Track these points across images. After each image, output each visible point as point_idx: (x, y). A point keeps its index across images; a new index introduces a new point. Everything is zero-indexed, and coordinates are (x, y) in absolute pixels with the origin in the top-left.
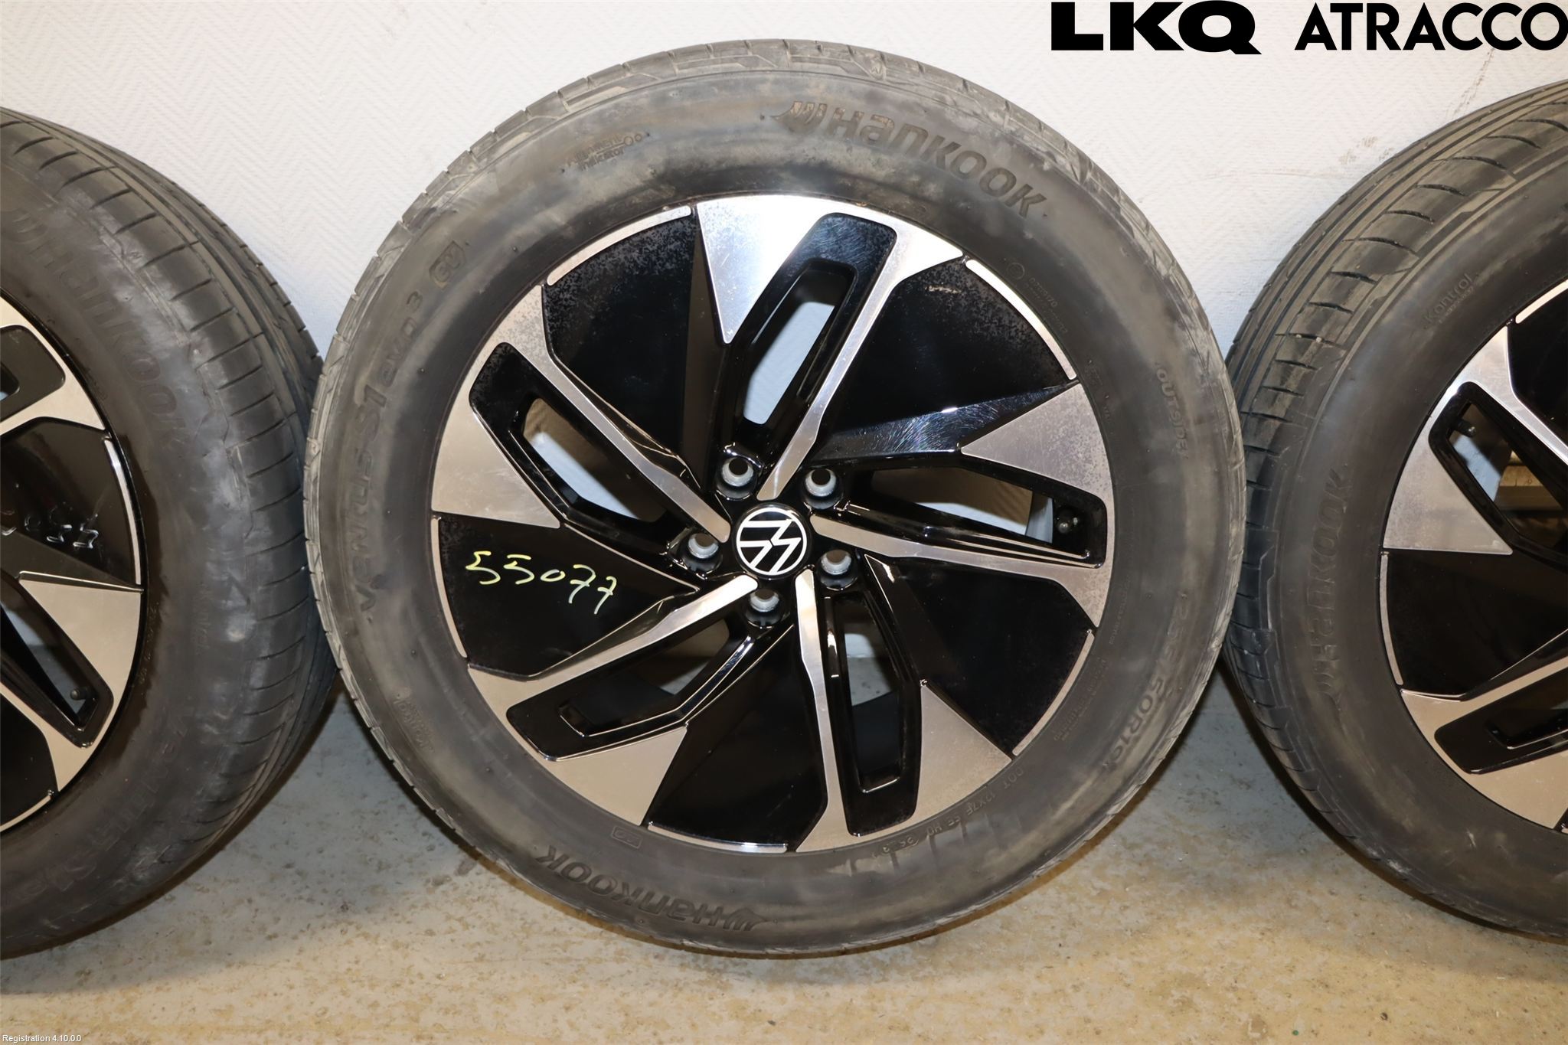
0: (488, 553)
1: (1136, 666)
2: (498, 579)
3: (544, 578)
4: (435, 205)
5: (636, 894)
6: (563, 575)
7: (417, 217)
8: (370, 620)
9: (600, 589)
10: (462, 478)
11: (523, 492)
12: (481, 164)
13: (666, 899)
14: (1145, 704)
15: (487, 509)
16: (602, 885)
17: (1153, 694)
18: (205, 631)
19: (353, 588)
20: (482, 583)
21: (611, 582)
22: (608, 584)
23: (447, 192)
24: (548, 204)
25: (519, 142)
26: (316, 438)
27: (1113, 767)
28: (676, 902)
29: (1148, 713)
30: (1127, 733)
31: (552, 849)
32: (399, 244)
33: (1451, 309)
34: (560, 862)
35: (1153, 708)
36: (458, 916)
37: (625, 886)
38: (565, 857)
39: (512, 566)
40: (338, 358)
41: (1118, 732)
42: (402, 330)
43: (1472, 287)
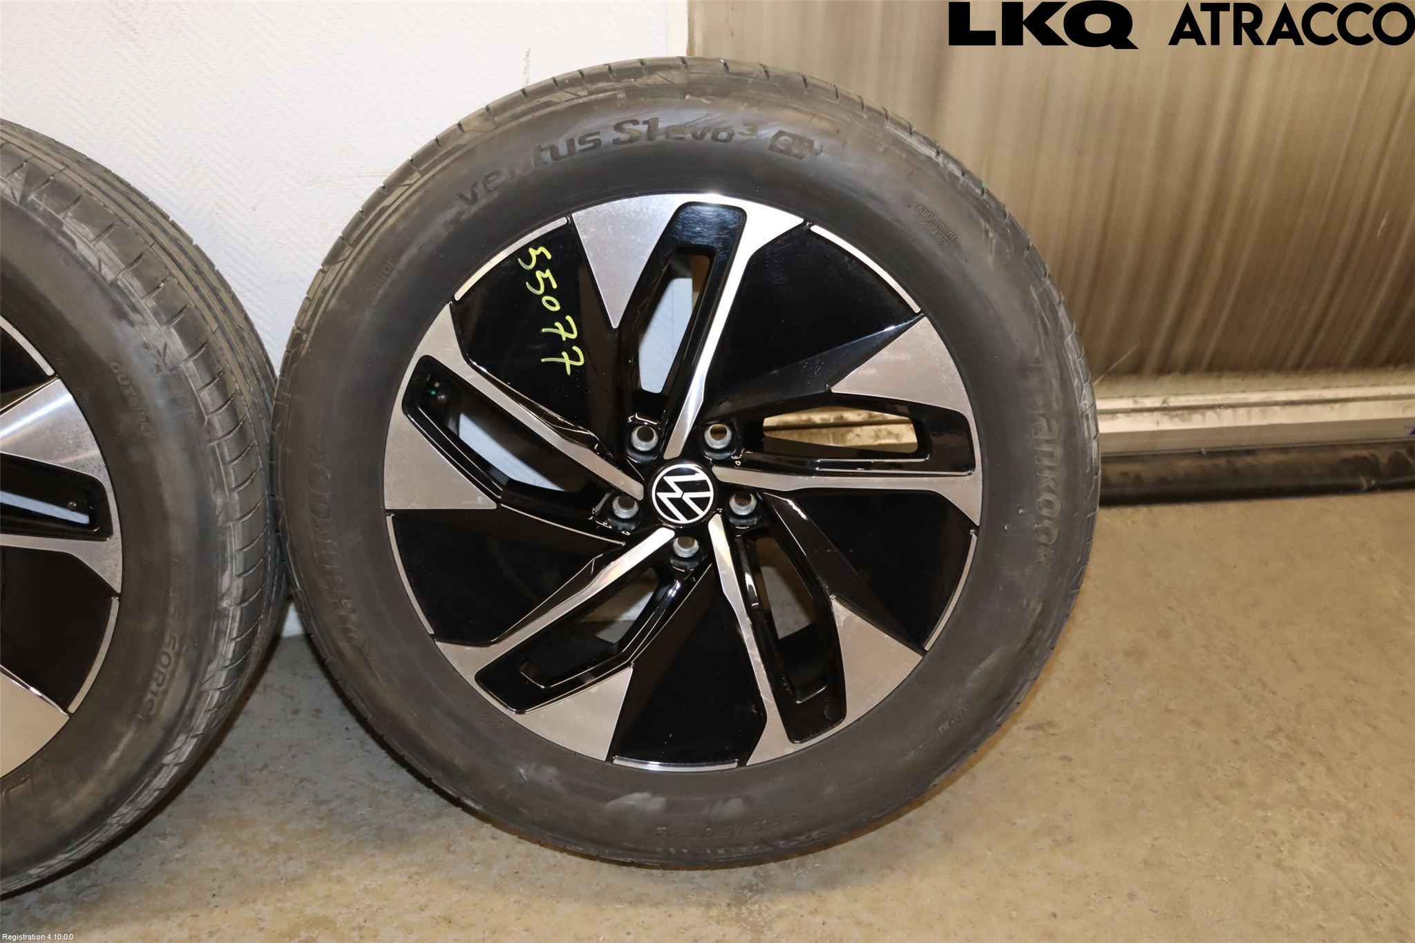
1: (149, 626)
14: (164, 660)
17: (169, 650)
27: (149, 720)
29: (170, 668)
30: (154, 687)
33: (381, 292)
35: (172, 663)
41: (146, 687)
43: (395, 272)
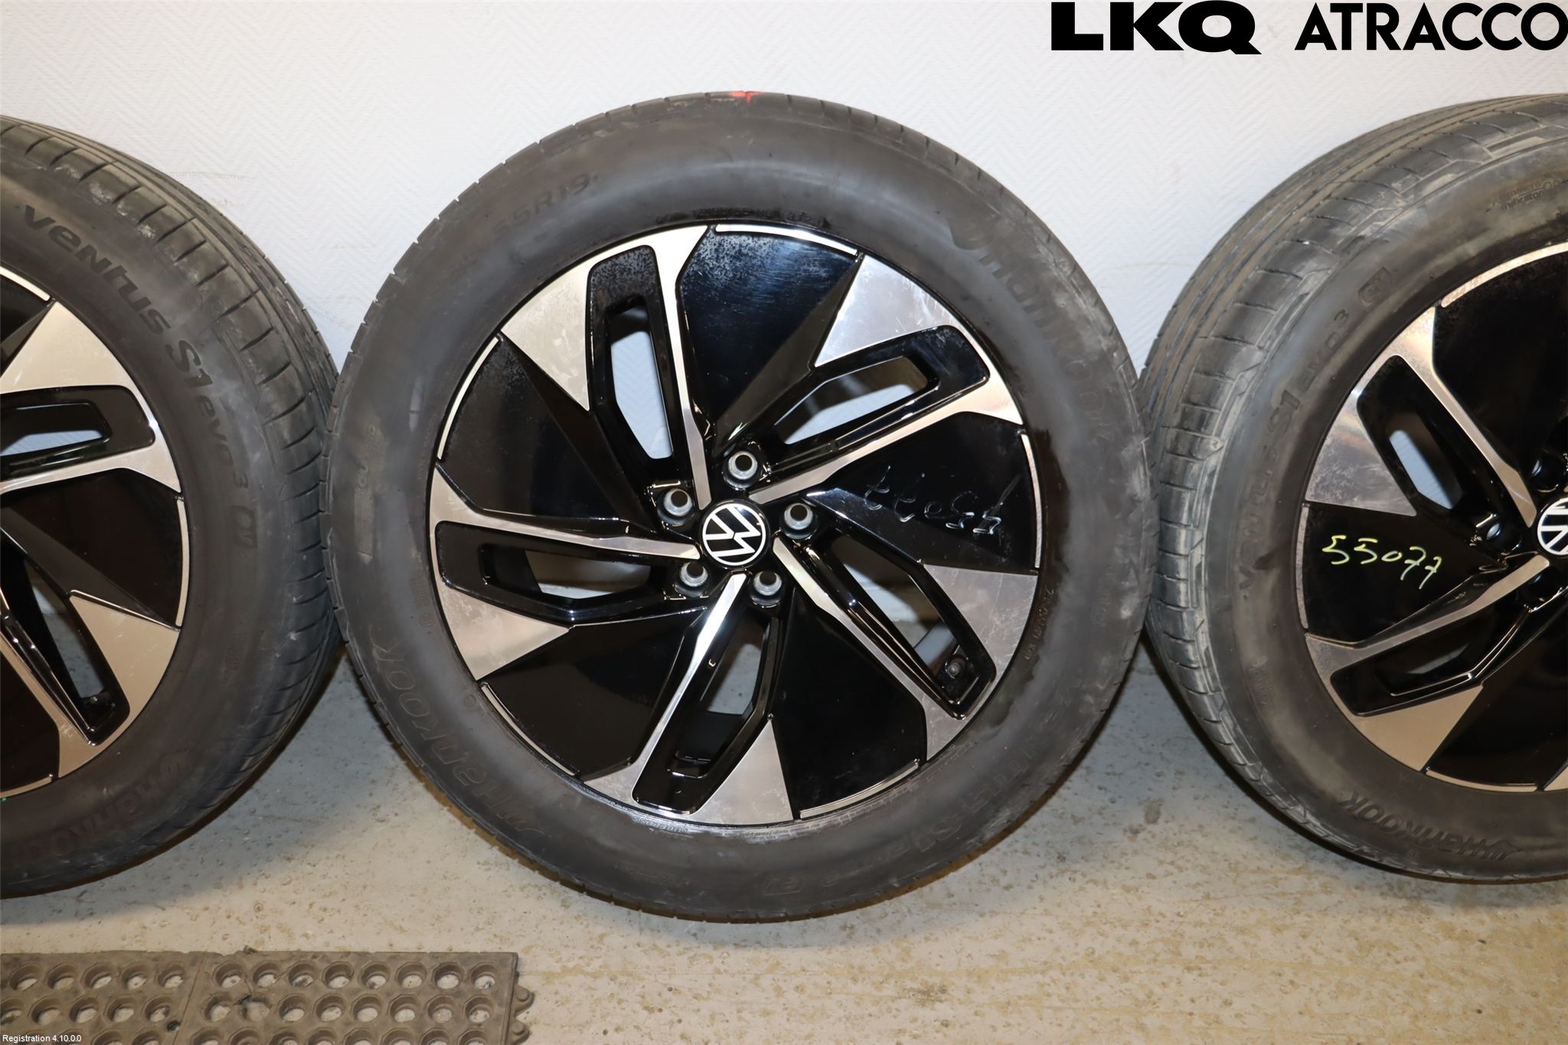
0: (1343, 537)
2: (1347, 559)
3: (1385, 558)
4: (1362, 233)
5: (1416, 831)
6: (1400, 555)
7: (1342, 243)
8: (1245, 597)
9: (1427, 568)
10: (1338, 473)
11: (1390, 484)
12: (1408, 199)
13: (1441, 834)
15: (1356, 499)
16: (1390, 824)
18: (1105, 610)
19: (1236, 569)
20: (1333, 563)
21: (1437, 561)
22: (1434, 563)
23: (1375, 223)
24: (1470, 237)
25: (1446, 182)
26: (1218, 435)
28: (1449, 836)
31: (1356, 795)
32: (1324, 266)
34: (1360, 805)
36: (1168, 861)
37: (1410, 824)
38: (1366, 800)
39: (1361, 548)
40: (1252, 364)
42: (1327, 343)
